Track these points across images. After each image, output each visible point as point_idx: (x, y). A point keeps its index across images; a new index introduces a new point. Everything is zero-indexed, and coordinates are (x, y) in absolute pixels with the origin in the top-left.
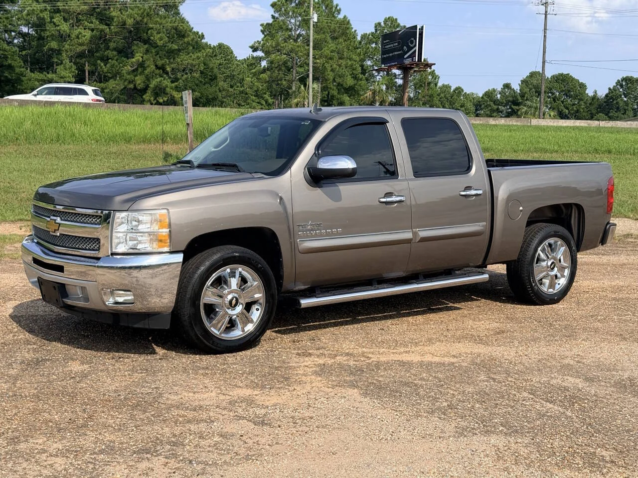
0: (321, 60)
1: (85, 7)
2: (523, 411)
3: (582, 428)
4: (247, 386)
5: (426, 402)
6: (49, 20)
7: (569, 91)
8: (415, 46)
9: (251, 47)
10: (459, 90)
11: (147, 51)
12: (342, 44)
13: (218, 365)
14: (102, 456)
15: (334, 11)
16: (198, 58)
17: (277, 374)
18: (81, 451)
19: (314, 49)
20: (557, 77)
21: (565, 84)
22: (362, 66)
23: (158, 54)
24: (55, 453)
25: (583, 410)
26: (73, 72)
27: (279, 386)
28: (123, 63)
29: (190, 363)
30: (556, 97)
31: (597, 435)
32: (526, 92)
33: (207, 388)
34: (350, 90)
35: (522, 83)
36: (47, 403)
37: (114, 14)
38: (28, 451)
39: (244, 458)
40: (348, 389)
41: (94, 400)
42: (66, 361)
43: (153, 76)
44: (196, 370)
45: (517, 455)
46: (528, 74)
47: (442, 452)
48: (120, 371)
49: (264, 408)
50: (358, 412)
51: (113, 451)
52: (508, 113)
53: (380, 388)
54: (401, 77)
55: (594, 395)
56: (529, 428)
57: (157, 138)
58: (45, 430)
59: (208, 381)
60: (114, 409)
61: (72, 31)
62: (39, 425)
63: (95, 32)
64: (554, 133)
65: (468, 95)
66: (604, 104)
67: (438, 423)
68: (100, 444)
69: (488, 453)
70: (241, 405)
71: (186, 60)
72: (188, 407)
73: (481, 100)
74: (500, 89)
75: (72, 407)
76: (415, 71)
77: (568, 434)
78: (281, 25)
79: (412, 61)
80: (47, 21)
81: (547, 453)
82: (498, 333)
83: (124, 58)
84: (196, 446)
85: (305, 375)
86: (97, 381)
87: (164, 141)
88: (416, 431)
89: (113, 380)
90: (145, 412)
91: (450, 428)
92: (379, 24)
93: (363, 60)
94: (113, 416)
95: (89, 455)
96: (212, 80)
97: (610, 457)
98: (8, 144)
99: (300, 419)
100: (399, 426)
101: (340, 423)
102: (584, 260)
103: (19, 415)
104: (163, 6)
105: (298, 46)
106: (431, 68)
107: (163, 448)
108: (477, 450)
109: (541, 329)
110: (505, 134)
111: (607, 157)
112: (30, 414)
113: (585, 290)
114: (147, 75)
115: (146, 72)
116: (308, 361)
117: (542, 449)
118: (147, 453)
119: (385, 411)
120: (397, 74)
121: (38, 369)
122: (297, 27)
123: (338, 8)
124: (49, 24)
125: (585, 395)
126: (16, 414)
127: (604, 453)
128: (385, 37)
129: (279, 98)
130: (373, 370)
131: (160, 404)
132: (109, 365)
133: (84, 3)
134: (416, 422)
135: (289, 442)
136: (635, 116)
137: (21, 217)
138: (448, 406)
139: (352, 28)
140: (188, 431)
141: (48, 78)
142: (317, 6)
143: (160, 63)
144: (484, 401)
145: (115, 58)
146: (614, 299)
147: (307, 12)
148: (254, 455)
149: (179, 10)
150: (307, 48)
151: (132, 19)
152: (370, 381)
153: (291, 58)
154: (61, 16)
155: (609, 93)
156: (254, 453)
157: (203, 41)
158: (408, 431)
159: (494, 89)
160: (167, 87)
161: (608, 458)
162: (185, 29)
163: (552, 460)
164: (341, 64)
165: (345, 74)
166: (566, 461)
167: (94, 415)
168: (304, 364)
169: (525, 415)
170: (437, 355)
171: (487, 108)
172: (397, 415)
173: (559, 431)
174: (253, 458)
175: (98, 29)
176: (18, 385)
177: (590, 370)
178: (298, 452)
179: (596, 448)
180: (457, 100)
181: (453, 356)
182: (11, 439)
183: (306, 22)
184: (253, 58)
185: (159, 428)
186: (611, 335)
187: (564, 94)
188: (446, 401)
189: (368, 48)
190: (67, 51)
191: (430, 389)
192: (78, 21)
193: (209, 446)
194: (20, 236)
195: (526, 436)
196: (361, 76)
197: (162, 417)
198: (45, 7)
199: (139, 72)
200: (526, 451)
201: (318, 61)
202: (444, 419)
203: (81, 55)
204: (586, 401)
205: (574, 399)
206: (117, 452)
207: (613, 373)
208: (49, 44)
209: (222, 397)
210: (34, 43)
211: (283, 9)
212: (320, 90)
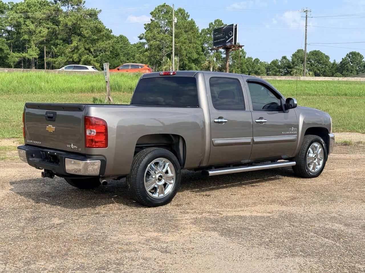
0: (179, 44)
1: (45, 15)
2: (312, 243)
3: (346, 252)
4: (154, 231)
5: (256, 239)
6: (23, 23)
7: (320, 60)
8: (233, 35)
9: (139, 37)
10: (257, 60)
11: (80, 40)
12: (190, 35)
13: (137, 219)
14: (79, 271)
15: (186, 16)
16: (109, 44)
17: (170, 224)
18: (66, 269)
19: (175, 38)
20: (312, 52)
21: (317, 56)
22: (202, 47)
23: (86, 42)
24: (51, 270)
25: (345, 242)
26: (37, 52)
27: (173, 231)
28: (66, 47)
29: (121, 218)
30: (312, 63)
31: (355, 256)
32: (295, 61)
33: (132, 232)
34: (195, 61)
35: (293, 56)
36: (43, 242)
37: (60, 19)
38: (36, 269)
39: (158, 271)
40: (211, 232)
41: (69, 239)
42: (50, 218)
43: (83, 54)
44: (124, 222)
45: (311, 268)
46: (296, 51)
47: (269, 267)
48: (82, 223)
49: (166, 243)
50: (219, 245)
51: (84, 268)
52: (285, 73)
53: (230, 231)
54: (224, 53)
55: (351, 234)
56: (316, 253)
57: (89, 89)
58: (44, 257)
59: (132, 228)
60: (82, 245)
61: (37, 29)
62: (40, 254)
63: (50, 29)
64: (314, 85)
65: (262, 63)
66: (340, 67)
67: (265, 251)
68: (76, 264)
69: (295, 267)
70: (152, 241)
71: (102, 45)
72: (123, 243)
73: (269, 66)
74: (280, 60)
75: (58, 244)
76: (233, 50)
77: (339, 256)
78: (156, 25)
79: (231, 44)
80: (22, 23)
81: (328, 267)
82: (293, 199)
83: (67, 44)
84: (130, 265)
85: (187, 224)
86: (69, 229)
87: (92, 91)
88: (253, 256)
89: (79, 228)
90: (99, 246)
91: (272, 253)
92: (212, 23)
93: (202, 44)
94: (81, 249)
95: (71, 271)
96: (116, 56)
97: (364, 268)
98: (3, 94)
99: (187, 249)
100: (243, 253)
101: (209, 251)
102: (336, 156)
103: (28, 249)
104: (88, 15)
105: (166, 37)
106: (241, 48)
107: (112, 266)
108: (288, 266)
109: (316, 196)
110: (286, 85)
111: (345, 98)
112: (34, 248)
113: (338, 174)
114: (80, 54)
115: (79, 52)
116: (187, 216)
117: (325, 265)
118: (103, 270)
119: (234, 244)
120: (222, 51)
121: (35, 222)
122: (165, 26)
123: (188, 14)
124: (23, 25)
125: (346, 234)
126: (26, 248)
127: (360, 266)
128: (215, 31)
129: (155, 66)
130: (224, 221)
131: (107, 242)
132: (75, 220)
133: (44, 13)
134: (252, 250)
135: (182, 262)
136: (357, 74)
137: (13, 136)
138: (269, 241)
139: (196, 26)
140: (125, 257)
141: (23, 56)
142: (176, 13)
143: (87, 47)
144: (289, 238)
145: (62, 44)
146: (355, 179)
147: (171, 17)
148: (163, 270)
149: (97, 17)
150: (171, 37)
151: (71, 22)
152: (223, 227)
153: (162, 43)
154: (30, 20)
155: (342, 61)
156: (163, 269)
157: (111, 34)
158: (248, 255)
159: (277, 59)
160: (91, 60)
161: (362, 269)
162: (101, 27)
163: (331, 271)
164: (191, 46)
165: (192, 52)
166: (339, 271)
167: (71, 248)
168: (185, 218)
169: (313, 245)
170: (260, 212)
171: (273, 70)
172: (241, 246)
173: (334, 254)
174: (163, 271)
175: (52, 28)
176: (25, 232)
177: (347, 219)
178: (188, 268)
179: (355, 264)
180: (256, 65)
181: (269, 212)
182: (26, 262)
183: (170, 23)
184: (140, 43)
185: (108, 255)
186: (356, 199)
187: (317, 62)
188: (268, 238)
189: (206, 37)
190: (34, 40)
191: (258, 231)
192: (40, 23)
193: (138, 265)
194: (14, 147)
195: (315, 257)
196: (202, 53)
197: (109, 249)
198: (21, 15)
199: (75, 52)
200: (316, 266)
201: (177, 45)
202: (268, 248)
203: (42, 43)
204: (347, 237)
205: (340, 236)
206: (86, 269)
207: (360, 221)
208: (23, 36)
209: (141, 237)
210: (15, 36)
211: (157, 16)
212: (178, 61)
